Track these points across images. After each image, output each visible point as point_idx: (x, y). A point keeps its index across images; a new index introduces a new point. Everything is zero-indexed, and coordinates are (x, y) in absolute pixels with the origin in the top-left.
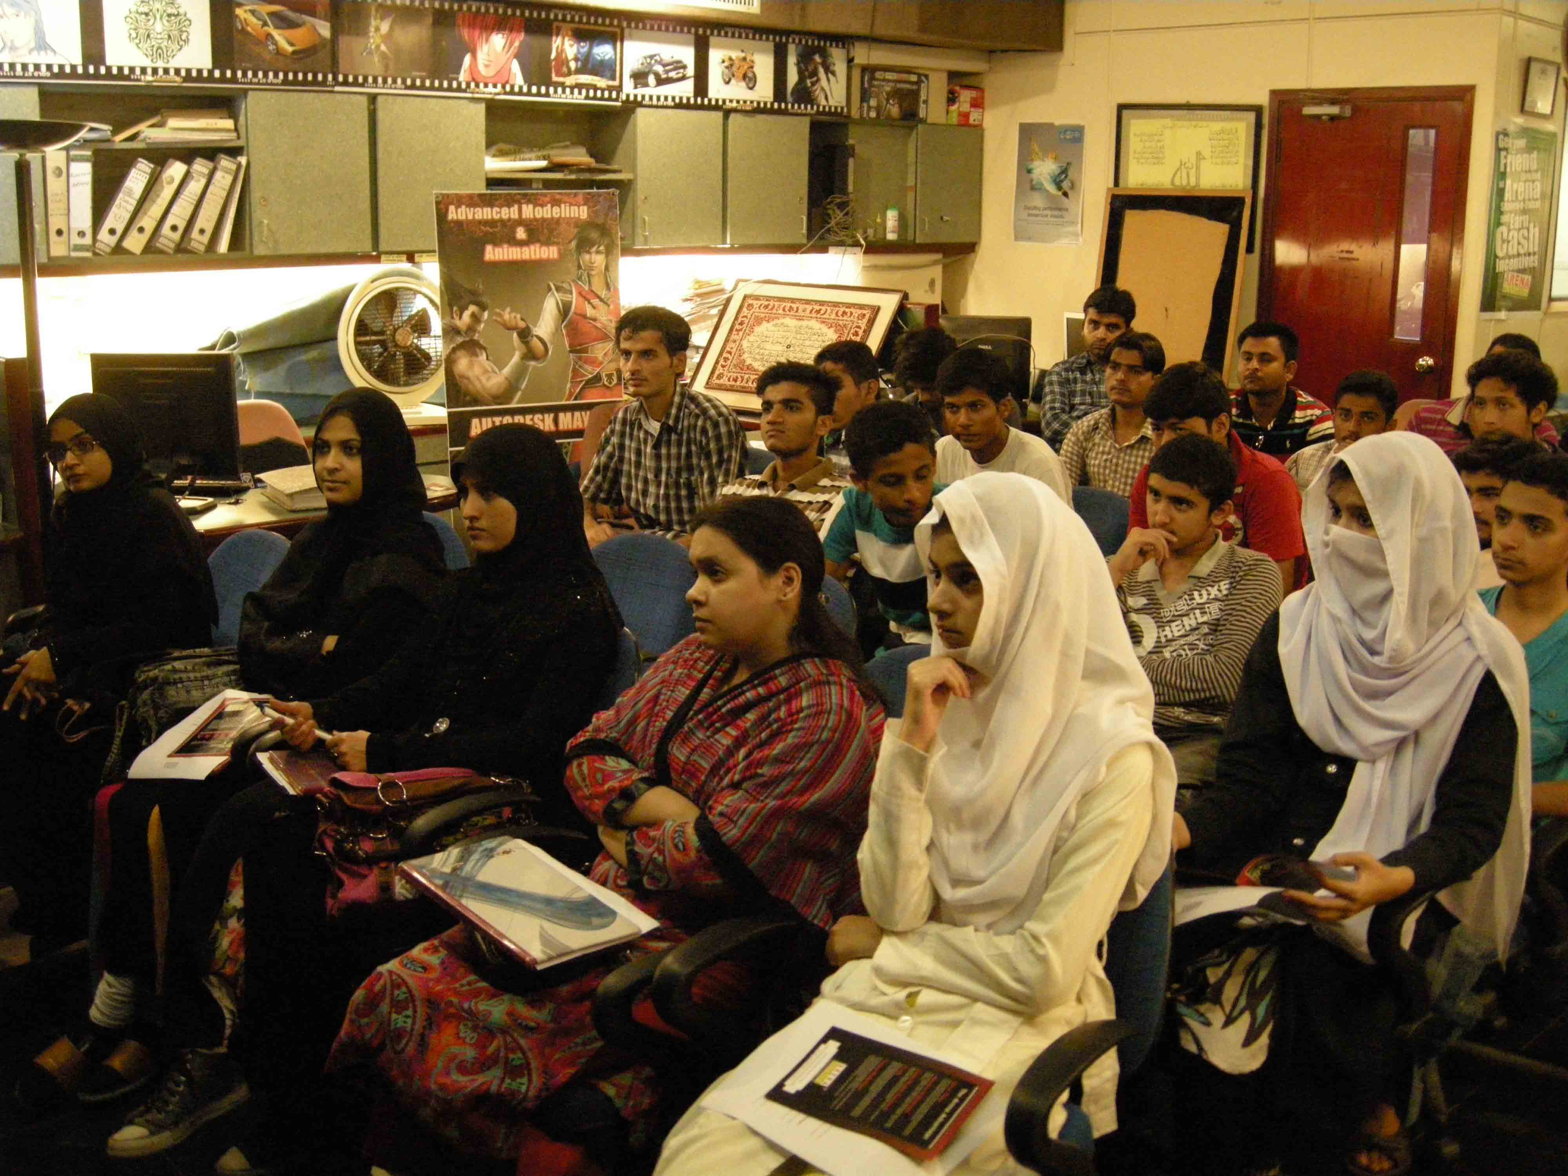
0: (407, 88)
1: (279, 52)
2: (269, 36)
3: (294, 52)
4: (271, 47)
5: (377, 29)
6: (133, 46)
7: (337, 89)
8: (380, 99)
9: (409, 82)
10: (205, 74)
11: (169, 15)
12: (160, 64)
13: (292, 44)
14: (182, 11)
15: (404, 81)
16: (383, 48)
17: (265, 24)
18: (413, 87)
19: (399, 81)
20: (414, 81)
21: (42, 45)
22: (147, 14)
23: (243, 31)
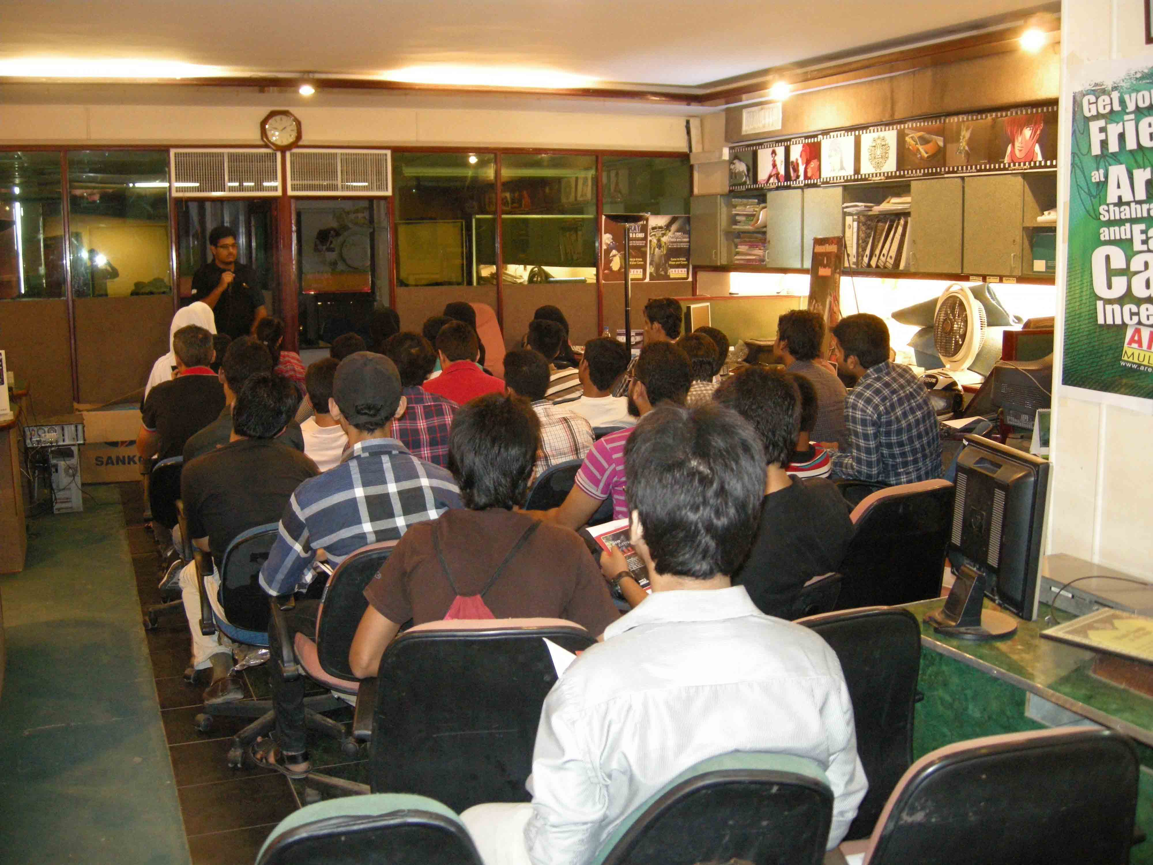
0: (978, 171)
1: (922, 158)
2: (918, 150)
3: (928, 157)
4: (919, 156)
5: (964, 137)
6: (869, 163)
7: (946, 176)
8: (966, 179)
9: (978, 168)
10: (894, 174)
11: (883, 145)
12: (878, 171)
13: (927, 153)
14: (887, 142)
15: (976, 168)
16: (967, 148)
17: (917, 144)
18: (980, 170)
19: (974, 167)
20: (981, 167)
21: (842, 168)
22: (875, 146)
23: (909, 148)
